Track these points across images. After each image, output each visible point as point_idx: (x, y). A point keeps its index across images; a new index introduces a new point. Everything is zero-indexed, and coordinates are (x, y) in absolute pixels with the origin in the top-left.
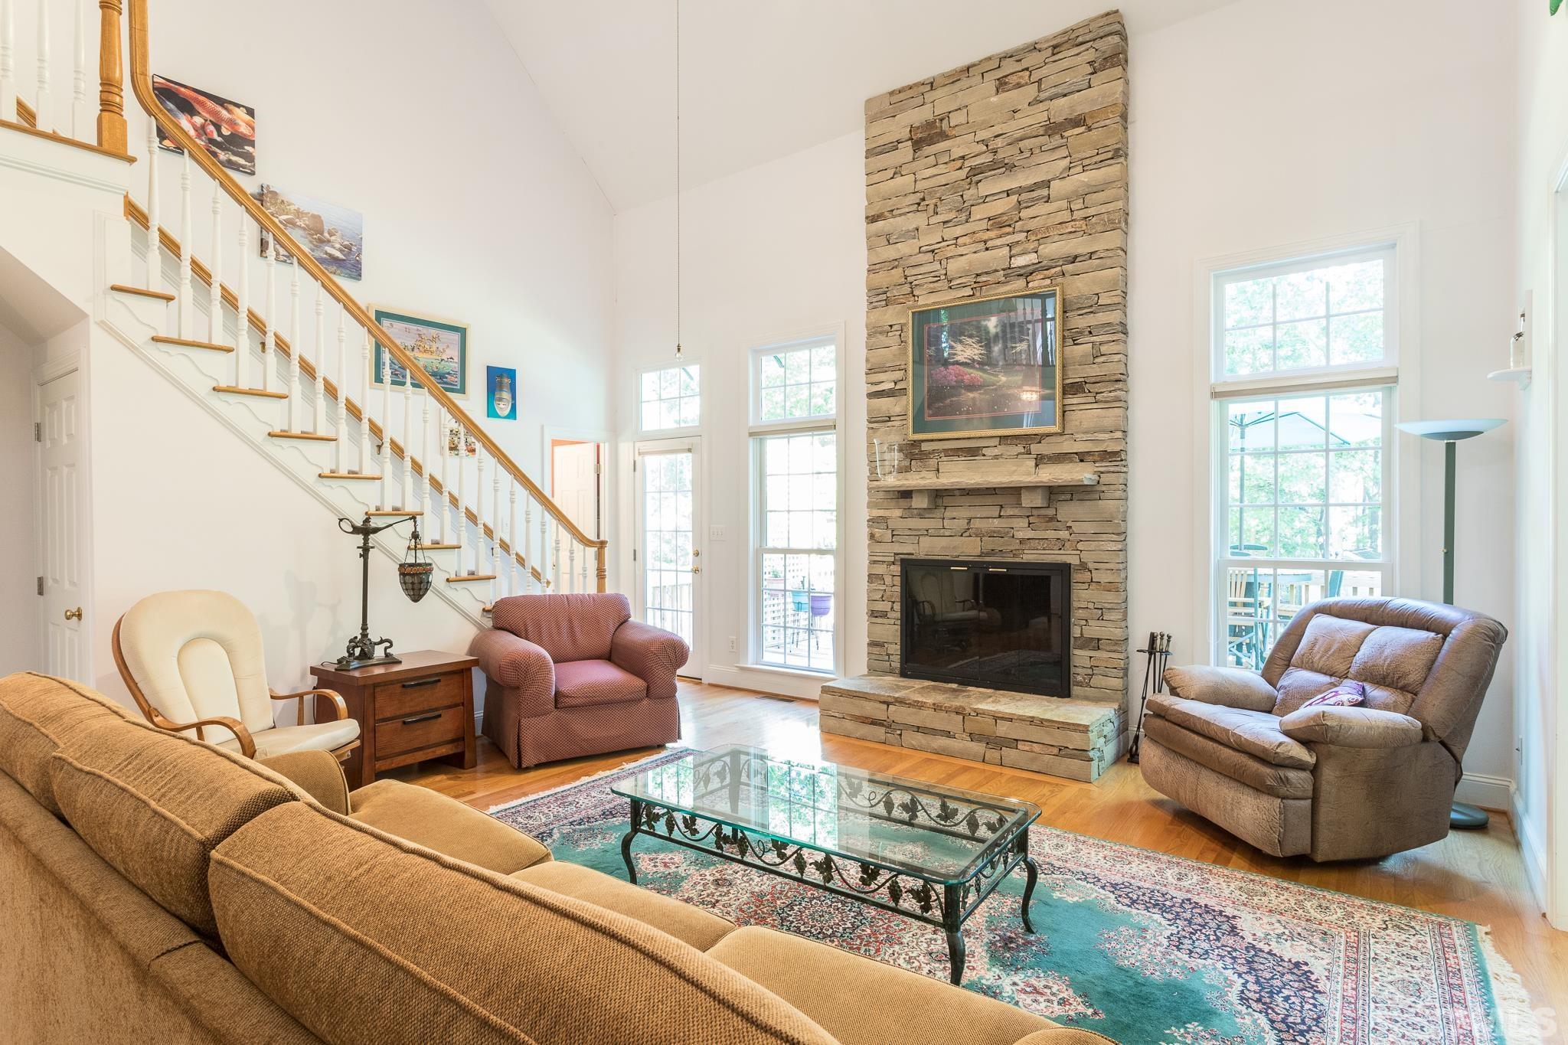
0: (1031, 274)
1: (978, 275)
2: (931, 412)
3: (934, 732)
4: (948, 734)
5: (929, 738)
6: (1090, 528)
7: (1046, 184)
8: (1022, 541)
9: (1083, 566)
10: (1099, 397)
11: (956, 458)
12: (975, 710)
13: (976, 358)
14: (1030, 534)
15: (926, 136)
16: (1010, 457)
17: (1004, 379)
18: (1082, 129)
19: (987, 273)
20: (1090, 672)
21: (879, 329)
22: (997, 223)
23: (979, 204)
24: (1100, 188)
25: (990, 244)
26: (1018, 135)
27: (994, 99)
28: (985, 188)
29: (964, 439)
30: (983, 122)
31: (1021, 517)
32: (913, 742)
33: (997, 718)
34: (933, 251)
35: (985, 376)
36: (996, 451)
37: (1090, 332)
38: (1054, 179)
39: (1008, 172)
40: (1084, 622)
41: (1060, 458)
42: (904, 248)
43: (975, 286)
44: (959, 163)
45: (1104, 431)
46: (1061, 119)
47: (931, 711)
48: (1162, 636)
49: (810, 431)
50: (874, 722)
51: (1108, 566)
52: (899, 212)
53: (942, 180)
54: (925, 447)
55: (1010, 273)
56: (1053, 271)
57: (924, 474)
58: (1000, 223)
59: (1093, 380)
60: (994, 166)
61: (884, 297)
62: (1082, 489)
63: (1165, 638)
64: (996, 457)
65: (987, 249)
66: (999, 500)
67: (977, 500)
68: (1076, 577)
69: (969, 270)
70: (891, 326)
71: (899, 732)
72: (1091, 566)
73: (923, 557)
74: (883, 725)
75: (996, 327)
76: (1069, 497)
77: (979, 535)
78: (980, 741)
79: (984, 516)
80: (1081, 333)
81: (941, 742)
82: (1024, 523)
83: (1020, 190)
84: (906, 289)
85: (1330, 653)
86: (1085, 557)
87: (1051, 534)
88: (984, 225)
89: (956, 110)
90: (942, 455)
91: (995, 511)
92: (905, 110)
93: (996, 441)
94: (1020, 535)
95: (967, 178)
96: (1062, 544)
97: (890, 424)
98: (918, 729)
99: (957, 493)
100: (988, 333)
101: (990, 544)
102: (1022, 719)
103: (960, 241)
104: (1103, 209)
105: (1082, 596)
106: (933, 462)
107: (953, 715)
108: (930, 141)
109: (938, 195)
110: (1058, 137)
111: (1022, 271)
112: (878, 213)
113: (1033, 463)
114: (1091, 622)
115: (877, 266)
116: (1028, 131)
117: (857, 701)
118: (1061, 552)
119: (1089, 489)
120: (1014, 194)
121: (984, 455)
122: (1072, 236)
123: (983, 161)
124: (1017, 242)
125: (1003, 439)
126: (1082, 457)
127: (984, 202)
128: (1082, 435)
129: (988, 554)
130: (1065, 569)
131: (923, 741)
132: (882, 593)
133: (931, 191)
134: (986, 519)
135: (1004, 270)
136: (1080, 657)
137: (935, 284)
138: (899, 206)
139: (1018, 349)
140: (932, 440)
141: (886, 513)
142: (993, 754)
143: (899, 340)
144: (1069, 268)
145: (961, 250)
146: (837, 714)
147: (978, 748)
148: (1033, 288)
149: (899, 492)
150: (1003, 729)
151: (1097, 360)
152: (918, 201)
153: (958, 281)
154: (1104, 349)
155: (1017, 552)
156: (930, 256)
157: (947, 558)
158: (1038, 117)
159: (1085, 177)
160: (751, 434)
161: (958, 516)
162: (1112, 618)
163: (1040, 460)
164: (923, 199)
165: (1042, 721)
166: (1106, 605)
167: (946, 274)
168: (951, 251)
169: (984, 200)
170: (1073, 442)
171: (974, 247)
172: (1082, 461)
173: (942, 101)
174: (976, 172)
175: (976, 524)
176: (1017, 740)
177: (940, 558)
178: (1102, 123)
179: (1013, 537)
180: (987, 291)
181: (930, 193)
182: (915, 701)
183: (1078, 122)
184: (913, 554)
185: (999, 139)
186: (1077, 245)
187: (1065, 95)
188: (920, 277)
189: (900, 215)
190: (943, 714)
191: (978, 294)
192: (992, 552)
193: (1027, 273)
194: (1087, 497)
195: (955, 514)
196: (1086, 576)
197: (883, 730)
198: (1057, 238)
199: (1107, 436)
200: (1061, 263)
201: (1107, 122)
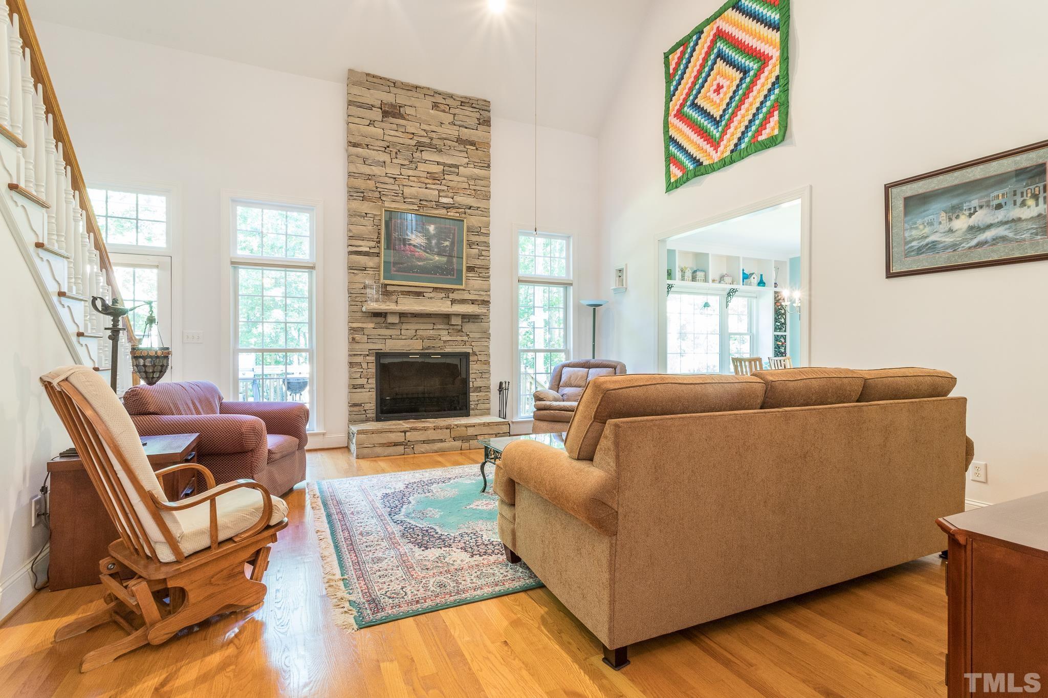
0: (450, 208)
1: (420, 200)
2: (395, 269)
3: (434, 441)
4: (441, 441)
5: (430, 445)
6: (477, 335)
7: (457, 167)
8: (445, 342)
9: (475, 354)
10: (480, 275)
11: (408, 297)
12: (456, 425)
13: (422, 244)
14: (449, 338)
15: (391, 112)
16: (438, 299)
17: (437, 258)
18: (474, 148)
19: (426, 200)
20: (477, 402)
21: (358, 214)
22: (432, 176)
23: (422, 162)
24: (482, 178)
25: (428, 186)
26: (444, 136)
27: (431, 111)
28: (426, 155)
29: (414, 286)
30: (425, 120)
31: (444, 329)
32: (422, 450)
33: (467, 426)
34: (395, 178)
35: (427, 254)
36: (431, 295)
37: (477, 244)
38: (461, 166)
39: (437, 152)
40: (474, 380)
41: (463, 301)
42: (376, 170)
43: (420, 205)
44: (411, 136)
45: (483, 291)
46: (464, 138)
47: (433, 431)
48: (505, 382)
49: (284, 267)
50: (396, 444)
51: (485, 353)
52: (372, 147)
53: (401, 141)
54: (389, 288)
55: (439, 205)
56: (461, 210)
57: (388, 303)
58: (434, 177)
59: (478, 266)
60: (430, 146)
61: (362, 195)
62: (473, 317)
63: (507, 383)
64: (431, 298)
65: (426, 188)
66: (433, 320)
67: (421, 320)
68: (471, 358)
69: (416, 196)
70: (366, 214)
71: (412, 446)
72: (478, 353)
73: (389, 351)
74: (402, 445)
75: (433, 230)
76: (468, 320)
77: (422, 339)
78: (458, 440)
79: (425, 328)
80: (473, 243)
81: (439, 445)
82: (445, 332)
83: (444, 165)
84: (377, 195)
85: (578, 379)
86: (475, 349)
87: (459, 338)
88: (425, 175)
89: (410, 106)
90: (400, 294)
91: (431, 326)
92: (378, 90)
93: (431, 290)
94: (444, 338)
95: (415, 146)
96: (465, 342)
97: (365, 272)
98: (424, 442)
99: (409, 315)
100: (429, 232)
101: (427, 343)
102: (480, 425)
103: (410, 178)
104: (483, 189)
105: (474, 367)
106: (394, 297)
107: (445, 430)
108: (394, 116)
109: (398, 148)
110: (463, 146)
111: (445, 206)
112: (359, 142)
113: (450, 303)
114: (477, 379)
115: (357, 175)
116: (448, 136)
117: (384, 435)
118: (463, 347)
119: (477, 317)
120: (441, 165)
121: (424, 296)
122: (469, 196)
123: (425, 141)
124: (443, 190)
125: (435, 289)
126: (473, 302)
127: (425, 163)
128: (474, 292)
129: (427, 349)
130: (466, 356)
131: (428, 448)
132: (359, 374)
133: (394, 144)
134: (426, 330)
135: (435, 202)
136: (473, 396)
137: (396, 197)
138: (372, 144)
139: (445, 245)
140: (394, 285)
141: (364, 325)
142: (465, 445)
143: (372, 223)
144: (467, 210)
145: (411, 184)
146: (369, 446)
147: (458, 444)
148: (450, 216)
149: (372, 313)
150: (471, 431)
151: (480, 258)
152: (386, 146)
153: (410, 200)
154: (483, 253)
155: (442, 347)
156: (392, 181)
157: (404, 351)
158: (453, 132)
159: (477, 171)
160: (232, 263)
161: (410, 328)
162: (487, 377)
163: (453, 302)
164: (388, 147)
165: (488, 423)
166: (484, 371)
167: (402, 194)
168: (406, 182)
169: (425, 161)
170: (468, 294)
171: (420, 185)
172: (472, 304)
173: (402, 98)
174: (421, 145)
175: (420, 333)
176: (476, 435)
177: (399, 351)
178: (483, 150)
179: (440, 339)
180: (427, 210)
181: (393, 145)
182: (422, 427)
183: (473, 143)
184: (382, 350)
185: (434, 133)
186: (470, 201)
187: (466, 128)
188: (386, 190)
189: (374, 150)
190: (439, 431)
191: (421, 210)
192: (429, 348)
193: (447, 207)
194: (476, 321)
195: (408, 327)
196: (475, 358)
197: (402, 447)
198: (462, 195)
199: (485, 293)
200: (464, 208)
201: (485, 150)
